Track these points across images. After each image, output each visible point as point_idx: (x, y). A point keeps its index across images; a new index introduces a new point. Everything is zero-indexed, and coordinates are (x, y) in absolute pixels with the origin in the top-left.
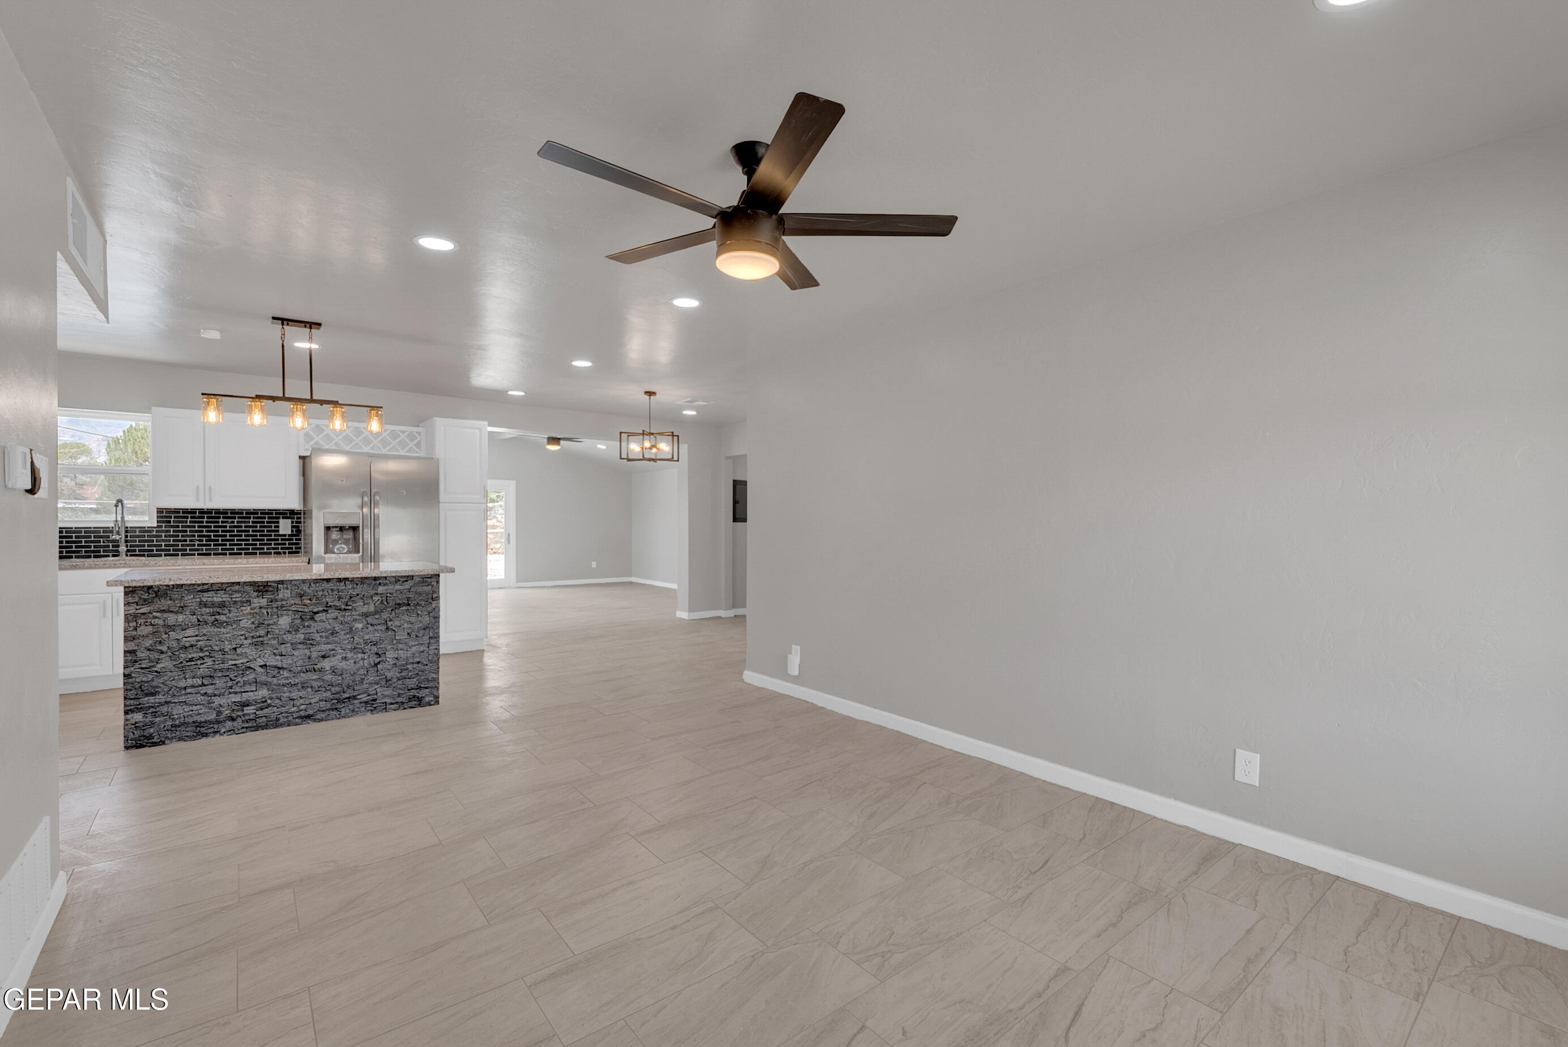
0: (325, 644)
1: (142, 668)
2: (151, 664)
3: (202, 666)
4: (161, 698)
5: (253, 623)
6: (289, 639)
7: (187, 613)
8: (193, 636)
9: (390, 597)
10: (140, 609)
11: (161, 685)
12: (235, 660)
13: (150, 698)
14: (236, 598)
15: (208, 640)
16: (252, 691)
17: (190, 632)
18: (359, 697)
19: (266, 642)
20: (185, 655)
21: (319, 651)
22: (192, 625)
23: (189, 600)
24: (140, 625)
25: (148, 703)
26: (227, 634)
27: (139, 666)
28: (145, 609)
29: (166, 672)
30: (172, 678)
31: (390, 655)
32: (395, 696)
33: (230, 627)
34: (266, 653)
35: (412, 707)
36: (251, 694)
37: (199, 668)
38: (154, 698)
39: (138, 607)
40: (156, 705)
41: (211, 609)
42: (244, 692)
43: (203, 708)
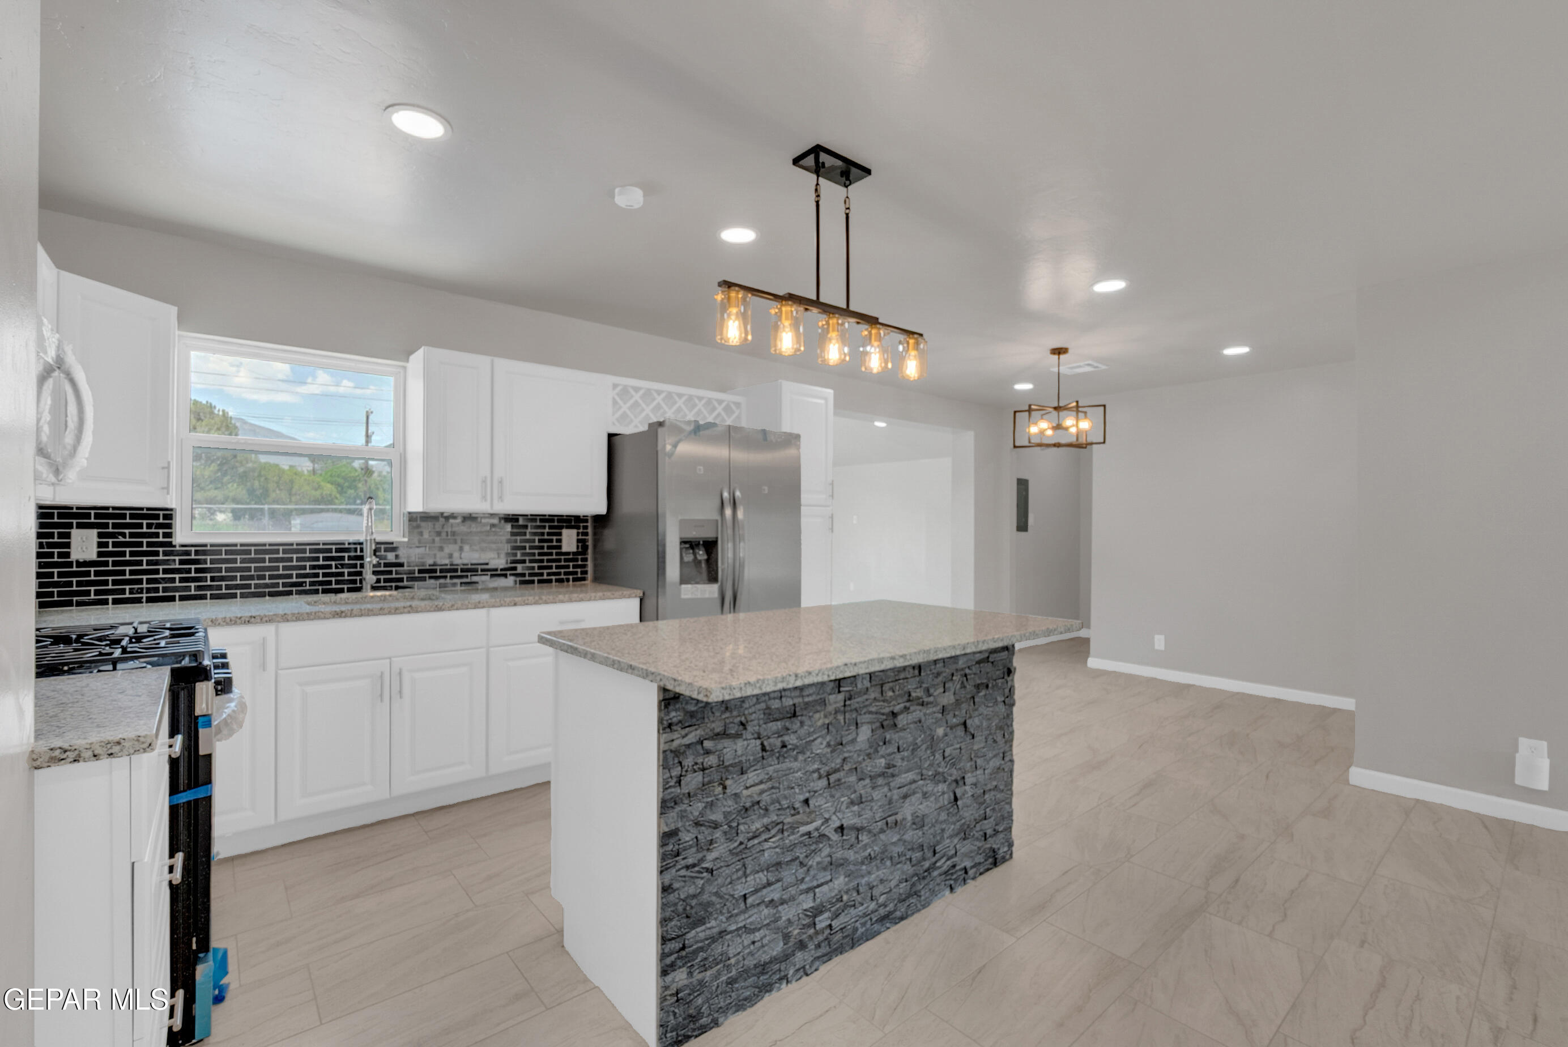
0: (906, 773)
1: (687, 867)
2: (700, 855)
3: (766, 845)
4: (713, 925)
5: (828, 745)
6: (869, 769)
7: (749, 736)
8: (757, 784)
9: (970, 674)
10: (686, 735)
11: (714, 898)
12: (808, 823)
13: (699, 929)
14: (808, 696)
15: (773, 788)
16: (826, 883)
17: (752, 777)
18: (938, 864)
19: (843, 780)
20: (746, 827)
21: (899, 788)
22: (754, 760)
23: (750, 707)
24: (687, 771)
25: (697, 942)
26: (797, 772)
27: (683, 863)
28: (693, 734)
29: (721, 867)
30: (729, 880)
31: (970, 779)
32: (973, 854)
33: (801, 757)
34: (843, 802)
35: (988, 870)
36: (825, 888)
37: (763, 850)
38: (703, 927)
39: (683, 732)
40: (707, 942)
41: (779, 723)
42: (818, 886)
43: (767, 932)
